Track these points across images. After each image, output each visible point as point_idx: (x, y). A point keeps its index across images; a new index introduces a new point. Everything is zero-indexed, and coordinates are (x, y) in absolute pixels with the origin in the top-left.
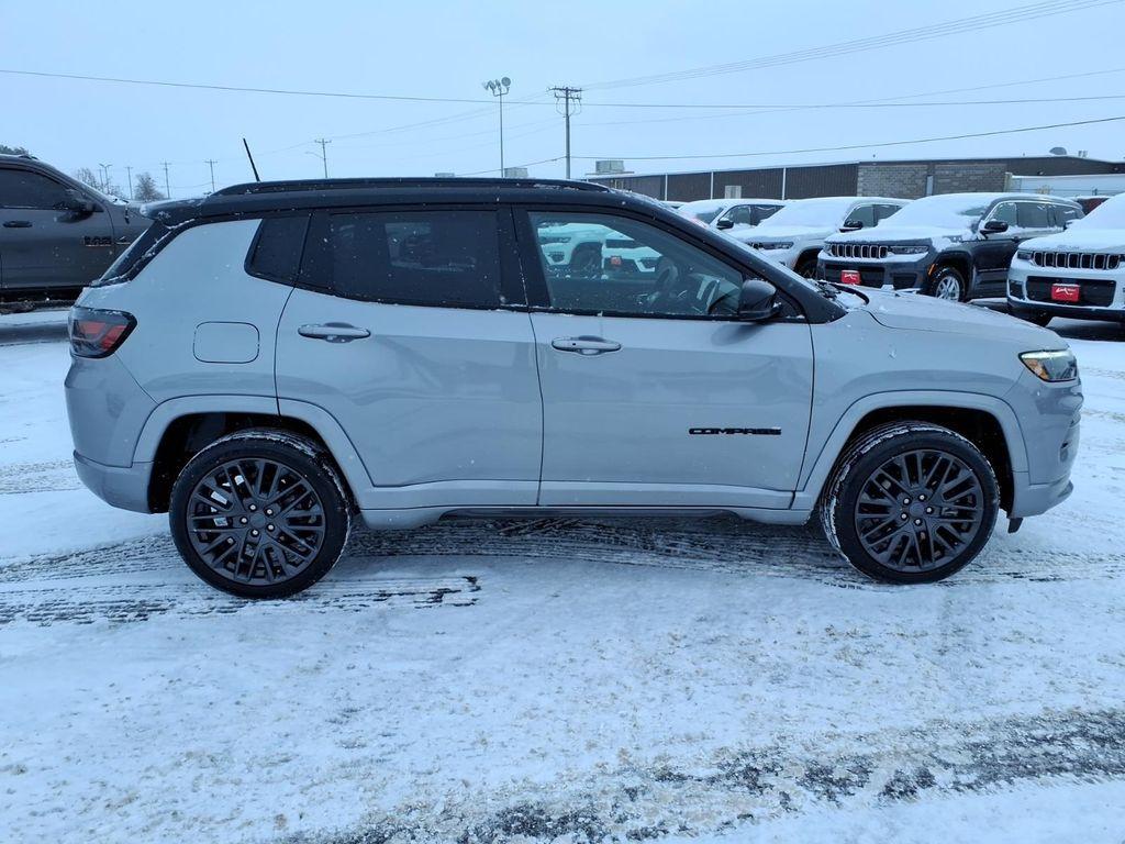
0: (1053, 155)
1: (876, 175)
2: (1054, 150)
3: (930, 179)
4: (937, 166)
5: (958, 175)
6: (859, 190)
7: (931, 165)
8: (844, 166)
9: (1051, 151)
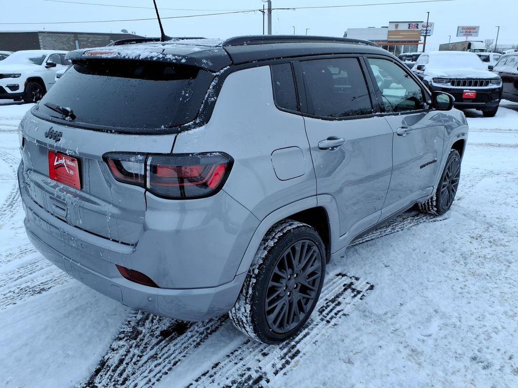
0: (122, 33)
1: (48, 39)
2: (123, 31)
3: (77, 42)
4: (78, 36)
5: (89, 40)
6: (41, 46)
7: (76, 35)
8: (32, 33)
9: (122, 31)
